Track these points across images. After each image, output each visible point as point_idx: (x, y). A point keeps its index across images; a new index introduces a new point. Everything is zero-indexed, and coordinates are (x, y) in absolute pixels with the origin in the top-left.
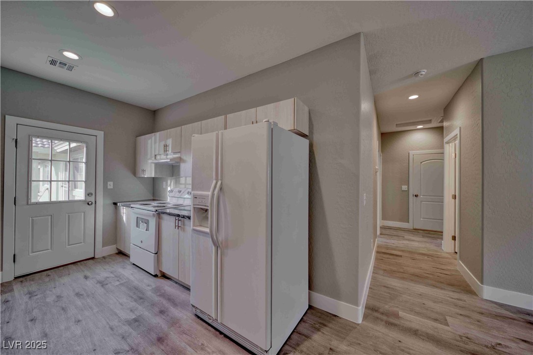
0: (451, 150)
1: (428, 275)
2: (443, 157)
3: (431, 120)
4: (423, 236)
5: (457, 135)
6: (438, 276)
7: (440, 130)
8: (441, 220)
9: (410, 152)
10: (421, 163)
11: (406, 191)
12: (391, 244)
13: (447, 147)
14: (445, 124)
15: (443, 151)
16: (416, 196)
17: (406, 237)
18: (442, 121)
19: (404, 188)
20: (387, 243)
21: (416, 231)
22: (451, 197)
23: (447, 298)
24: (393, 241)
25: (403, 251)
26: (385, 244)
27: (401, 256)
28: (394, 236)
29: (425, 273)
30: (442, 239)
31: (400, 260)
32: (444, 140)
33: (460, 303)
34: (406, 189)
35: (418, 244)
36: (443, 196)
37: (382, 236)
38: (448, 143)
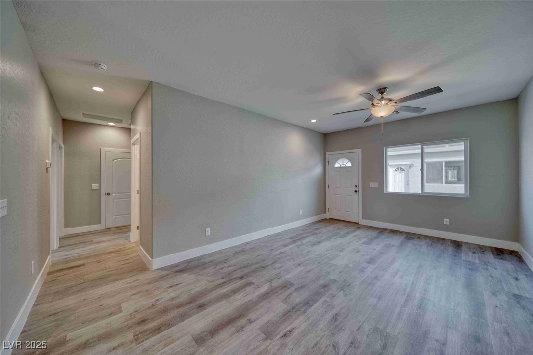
0: (136, 151)
1: (111, 273)
2: (130, 156)
3: (122, 120)
4: (115, 234)
5: (138, 139)
6: (121, 269)
7: (128, 131)
8: (128, 214)
9: (101, 148)
10: (113, 160)
11: (98, 189)
12: (72, 256)
13: (133, 147)
14: (132, 127)
15: (130, 151)
16: (108, 194)
17: (95, 240)
18: (130, 124)
19: (95, 186)
20: (67, 255)
21: (108, 231)
22: (136, 192)
23: (126, 286)
24: (77, 251)
25: (87, 258)
26: (66, 257)
27: (84, 265)
28: (81, 243)
29: (109, 271)
30: (130, 231)
31: (82, 270)
32: (131, 141)
33: (136, 284)
34: (98, 188)
35: (107, 243)
36: (130, 192)
37: (61, 249)
38: (134, 144)
